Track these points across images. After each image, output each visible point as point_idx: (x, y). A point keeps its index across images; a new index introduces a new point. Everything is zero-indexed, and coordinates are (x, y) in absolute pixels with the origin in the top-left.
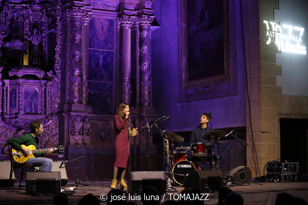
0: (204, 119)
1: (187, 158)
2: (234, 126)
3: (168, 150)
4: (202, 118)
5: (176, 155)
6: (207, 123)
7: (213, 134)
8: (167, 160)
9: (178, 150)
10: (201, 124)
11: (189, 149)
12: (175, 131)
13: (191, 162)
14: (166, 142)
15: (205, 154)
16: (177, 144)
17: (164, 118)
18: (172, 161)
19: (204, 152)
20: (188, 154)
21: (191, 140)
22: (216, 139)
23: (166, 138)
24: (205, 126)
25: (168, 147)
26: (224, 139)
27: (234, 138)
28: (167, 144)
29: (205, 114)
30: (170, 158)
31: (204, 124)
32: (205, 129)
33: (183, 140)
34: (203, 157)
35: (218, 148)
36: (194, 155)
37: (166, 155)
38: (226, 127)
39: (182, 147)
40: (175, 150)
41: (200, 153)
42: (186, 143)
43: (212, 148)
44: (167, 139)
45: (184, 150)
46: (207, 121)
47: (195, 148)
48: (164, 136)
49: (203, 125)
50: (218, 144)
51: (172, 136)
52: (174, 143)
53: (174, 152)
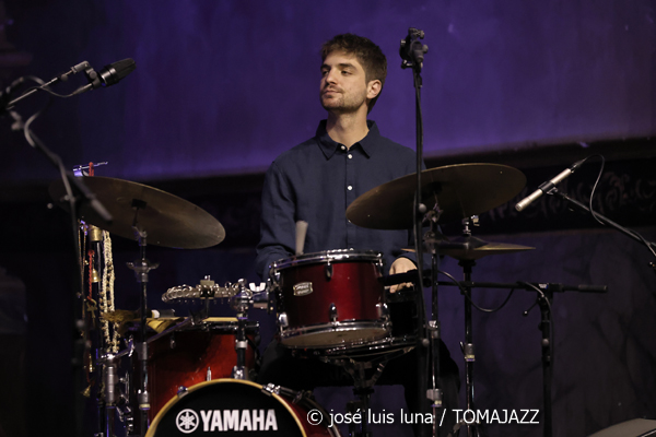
0: (350, 81)
1: (243, 359)
2: (582, 131)
3: (108, 306)
4: (334, 75)
5: (165, 338)
6: (371, 103)
7: (432, 189)
8: (100, 376)
9: (180, 307)
10: (333, 115)
11: (258, 297)
12: (157, 169)
13: (272, 389)
14: (91, 245)
15: (379, 336)
16: (177, 262)
17: (83, 77)
18: (136, 384)
19: (365, 316)
20: (249, 334)
21: (266, 237)
22: (451, 224)
23: (96, 219)
24: (353, 130)
25: (108, 283)
26: (507, 223)
27: (586, 221)
28: (100, 265)
29: (351, 43)
30: (122, 365)
31: (352, 110)
32: (357, 146)
33: (216, 231)
34: (362, 353)
35: (466, 289)
36: (294, 343)
37: (101, 345)
38: (519, 139)
39: (209, 283)
40: (164, 308)
41: (340, 327)
42: (236, 259)
43: (426, 292)
44: (103, 225)
45: (225, 307)
46: (374, 89)
47: (303, 288)
48: (82, 200)
49: (346, 120)
50: (467, 264)
51: (139, 203)
52: (153, 253)
53: (156, 321)
